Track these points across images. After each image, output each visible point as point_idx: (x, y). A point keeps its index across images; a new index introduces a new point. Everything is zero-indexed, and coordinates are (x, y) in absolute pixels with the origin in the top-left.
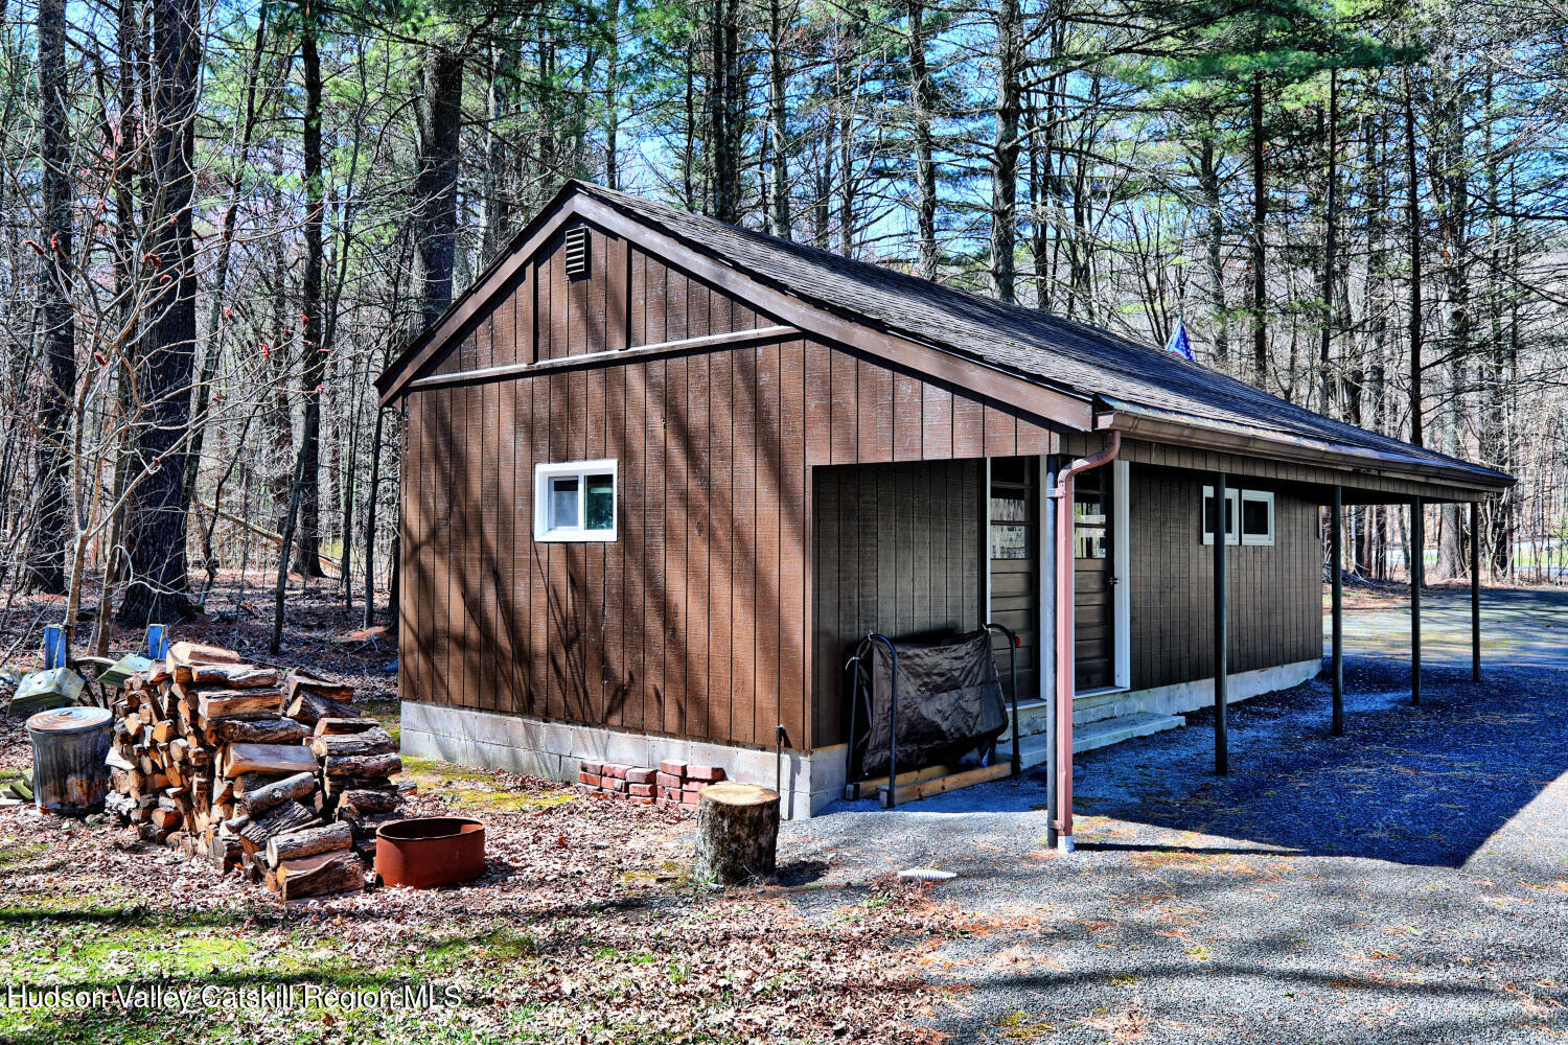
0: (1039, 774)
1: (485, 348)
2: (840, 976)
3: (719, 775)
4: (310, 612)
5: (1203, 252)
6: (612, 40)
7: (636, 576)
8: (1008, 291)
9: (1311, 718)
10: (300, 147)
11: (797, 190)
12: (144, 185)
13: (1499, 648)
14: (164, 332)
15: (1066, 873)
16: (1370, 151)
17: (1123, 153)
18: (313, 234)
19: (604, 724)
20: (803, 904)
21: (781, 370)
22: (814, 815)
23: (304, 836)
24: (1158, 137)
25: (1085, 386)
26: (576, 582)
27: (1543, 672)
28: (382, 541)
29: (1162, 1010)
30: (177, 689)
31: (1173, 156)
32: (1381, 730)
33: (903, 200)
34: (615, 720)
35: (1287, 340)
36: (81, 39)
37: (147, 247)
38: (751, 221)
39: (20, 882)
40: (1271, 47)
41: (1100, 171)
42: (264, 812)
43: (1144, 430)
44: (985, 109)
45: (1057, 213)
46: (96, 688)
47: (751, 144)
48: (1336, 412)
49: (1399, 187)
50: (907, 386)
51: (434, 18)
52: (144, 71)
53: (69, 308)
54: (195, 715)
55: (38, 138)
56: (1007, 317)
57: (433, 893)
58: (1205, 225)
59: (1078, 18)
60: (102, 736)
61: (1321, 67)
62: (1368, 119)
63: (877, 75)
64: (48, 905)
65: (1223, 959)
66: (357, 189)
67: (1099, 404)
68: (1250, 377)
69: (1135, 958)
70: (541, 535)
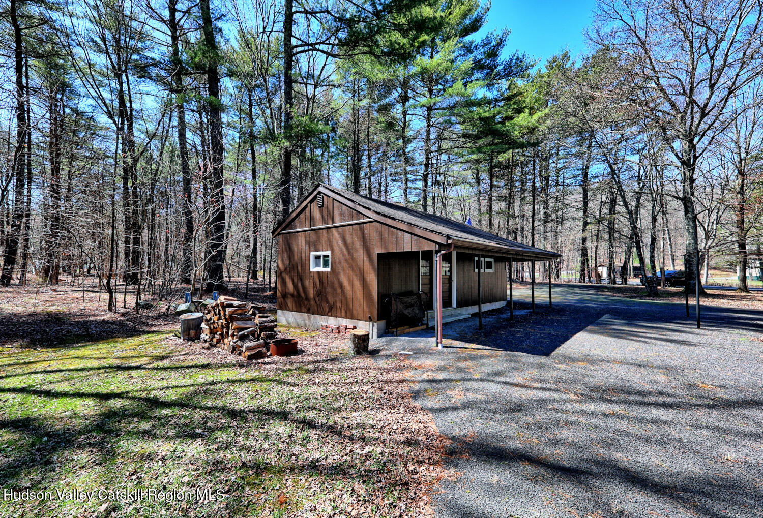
0: (433, 328)
1: (298, 224)
2: (385, 378)
3: (355, 328)
4: (255, 288)
5: (476, 199)
6: (328, 147)
7: (335, 279)
8: (425, 210)
9: (504, 316)
10: (251, 173)
11: (374, 185)
12: (210, 181)
13: (557, 299)
14: (217, 219)
15: (441, 353)
16: (522, 171)
17: (455, 174)
18: (255, 196)
19: (327, 315)
20: (375, 360)
21: (369, 230)
22: (378, 337)
23: (252, 344)
24: (465, 169)
25: (445, 233)
26: (320, 280)
27: (571, 306)
28: (273, 271)
29: (467, 390)
30: (220, 308)
31: (469, 175)
32: (525, 320)
33: (400, 187)
34: (330, 314)
35: (497, 220)
36: (191, 142)
37: (211, 198)
38: (363, 193)
39: (176, 358)
40: (496, 144)
41: (449, 179)
42: (243, 338)
43: (460, 243)
44: (421, 164)
45: (438, 190)
46: (199, 308)
47: (362, 174)
48: (510, 238)
49: (530, 180)
50: (400, 233)
51: (284, 141)
52: (209, 152)
53: (191, 213)
54: (225, 315)
55: (180, 168)
56: (425, 216)
57: (284, 358)
58: (476, 192)
59: (445, 139)
60: (200, 320)
61: (509, 149)
62: (522, 162)
63: (393, 156)
64: (183, 364)
65: (483, 378)
66: (265, 185)
67: (448, 237)
68: (488, 230)
69: (459, 376)
70: (312, 270)
